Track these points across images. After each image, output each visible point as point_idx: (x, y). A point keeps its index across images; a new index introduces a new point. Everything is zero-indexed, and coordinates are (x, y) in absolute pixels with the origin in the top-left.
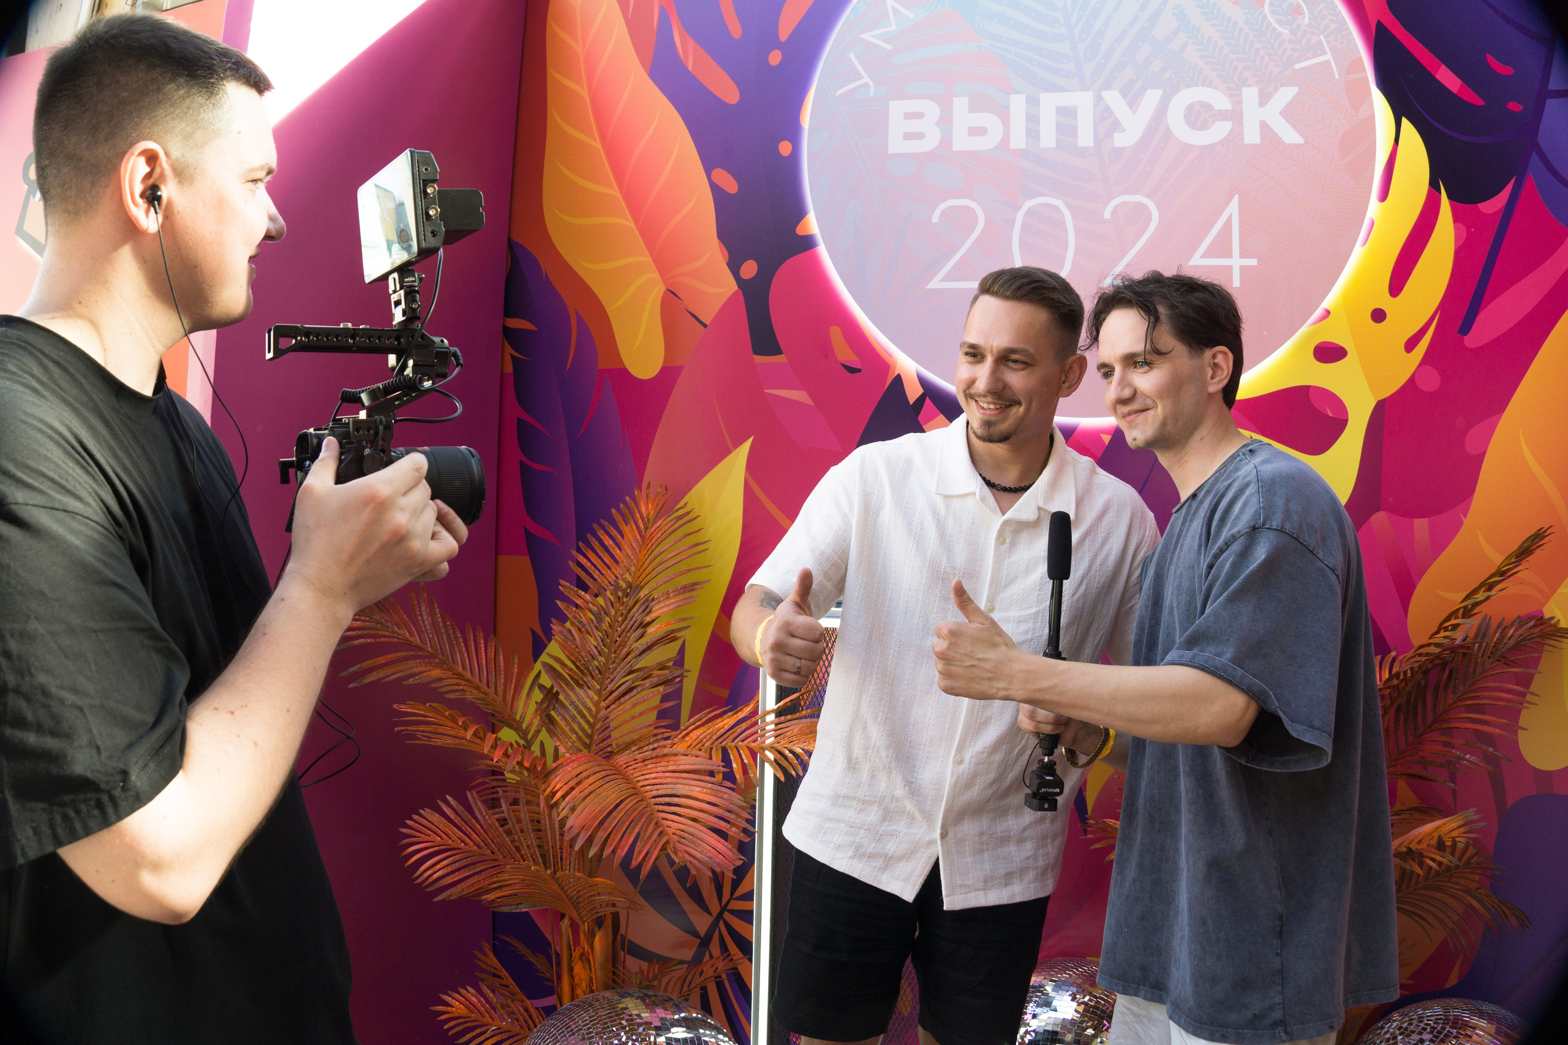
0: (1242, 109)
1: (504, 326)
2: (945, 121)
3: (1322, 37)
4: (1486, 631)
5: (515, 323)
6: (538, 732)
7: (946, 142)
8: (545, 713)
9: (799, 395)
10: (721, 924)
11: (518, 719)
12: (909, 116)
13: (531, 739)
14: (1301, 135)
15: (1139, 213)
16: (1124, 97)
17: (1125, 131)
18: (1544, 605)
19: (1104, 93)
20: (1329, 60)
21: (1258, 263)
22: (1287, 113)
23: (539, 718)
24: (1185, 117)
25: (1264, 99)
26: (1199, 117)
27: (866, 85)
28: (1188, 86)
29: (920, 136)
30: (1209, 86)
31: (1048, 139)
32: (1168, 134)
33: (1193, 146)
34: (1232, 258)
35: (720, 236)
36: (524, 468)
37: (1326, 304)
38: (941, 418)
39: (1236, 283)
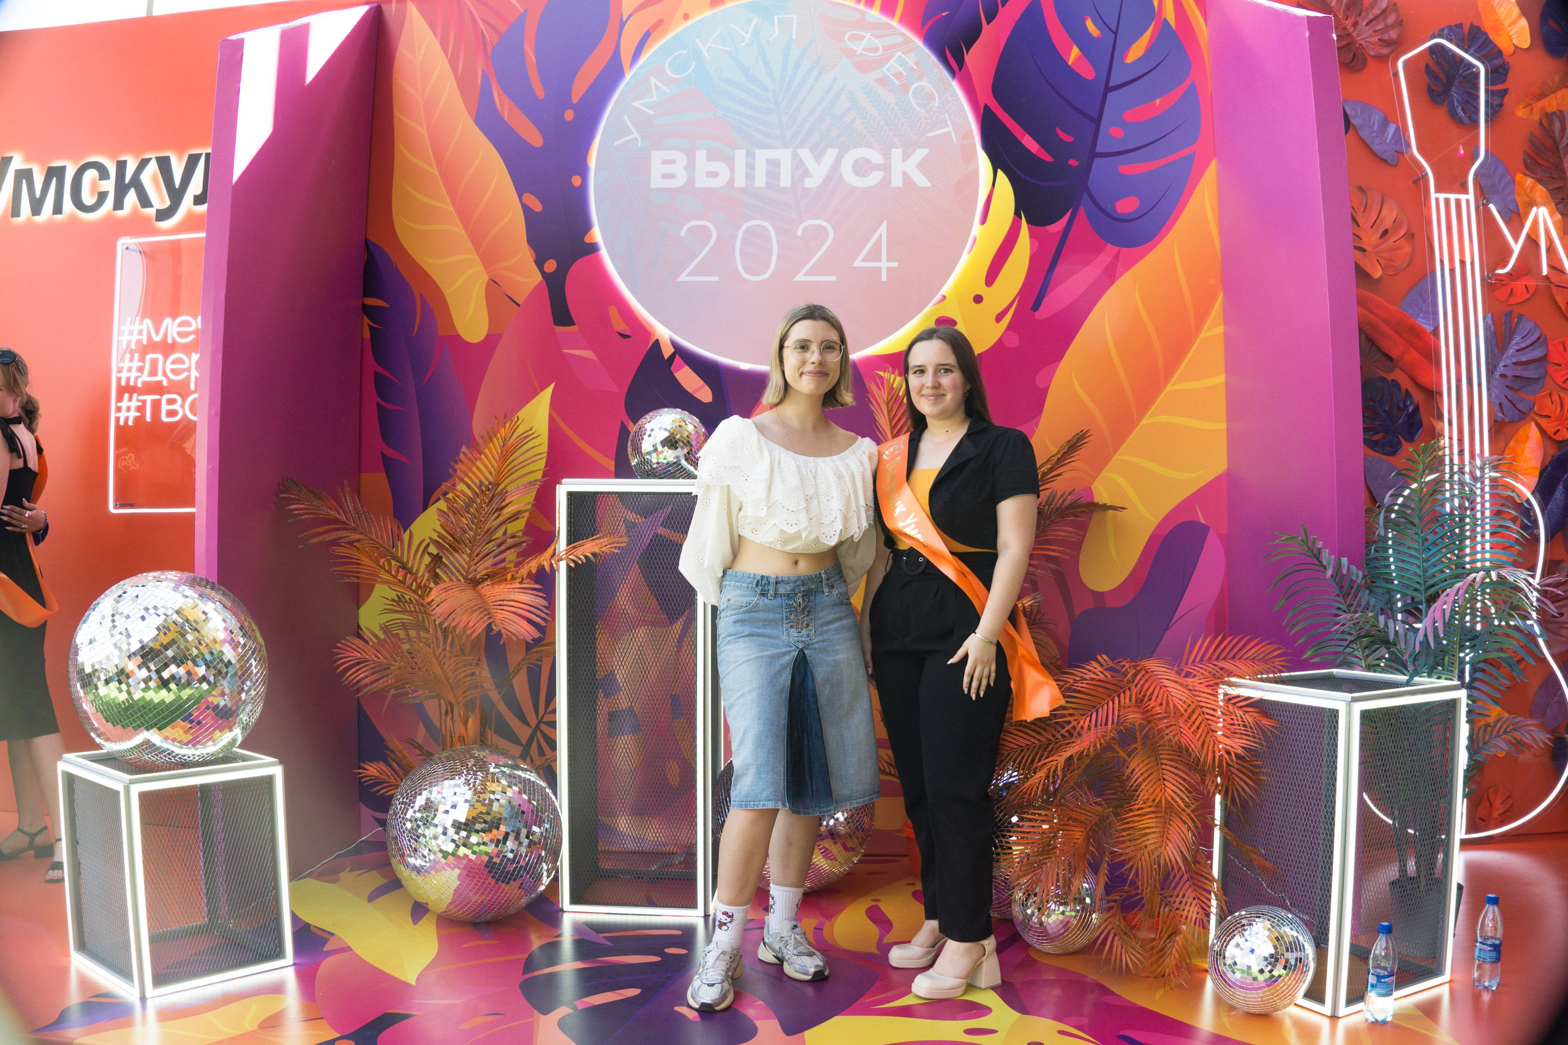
1: (363, 304)
2: (690, 166)
5: (371, 301)
7: (691, 181)
9: (588, 354)
10: (539, 734)
12: (665, 162)
15: (821, 232)
16: (812, 154)
18: (1092, 484)
19: (799, 151)
20: (950, 132)
22: (920, 167)
23: (428, 573)
25: (906, 156)
26: (862, 168)
27: (635, 139)
28: (854, 147)
29: (672, 176)
30: (870, 147)
31: (760, 181)
32: (841, 179)
35: (529, 242)
36: (380, 408)
37: (943, 292)
38: (687, 368)
39: (884, 278)
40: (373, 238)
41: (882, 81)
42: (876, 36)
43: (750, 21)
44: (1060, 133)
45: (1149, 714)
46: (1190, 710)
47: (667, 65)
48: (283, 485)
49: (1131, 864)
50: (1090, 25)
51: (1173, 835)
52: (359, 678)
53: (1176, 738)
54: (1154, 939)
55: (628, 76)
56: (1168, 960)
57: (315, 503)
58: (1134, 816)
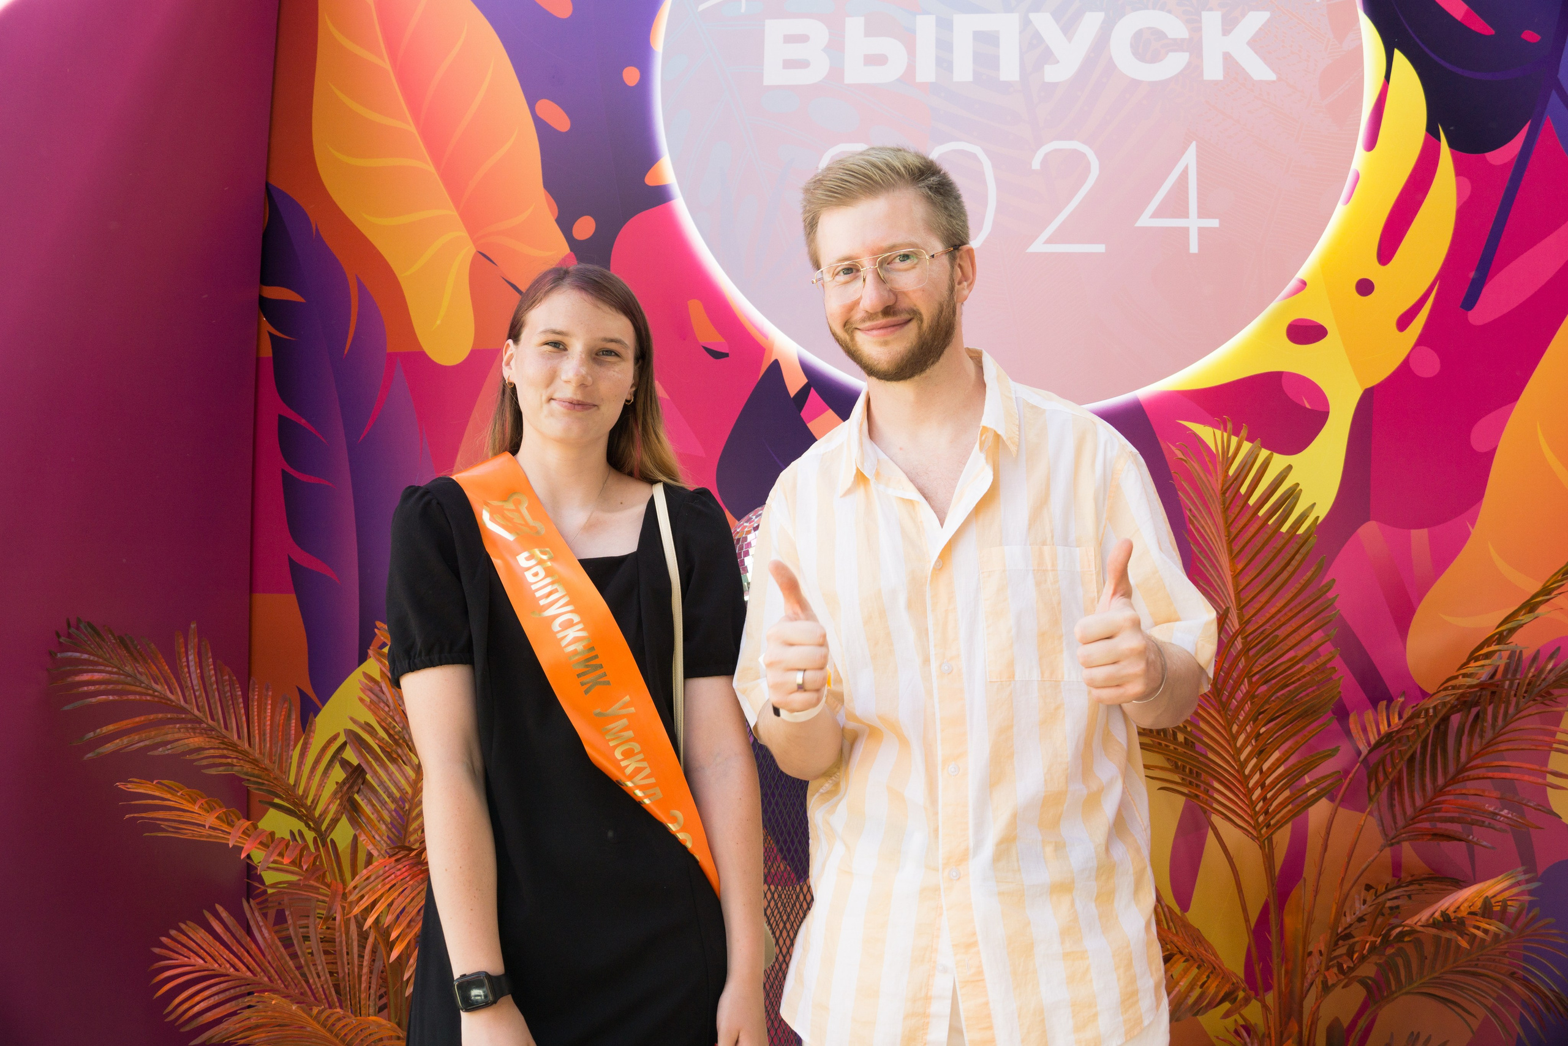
0: (1201, 38)
1: (262, 297)
2: (836, 46)
5: (273, 292)
6: (335, 821)
7: (836, 72)
8: (346, 798)
11: (309, 803)
12: (789, 39)
13: (325, 831)
14: (1274, 71)
15: (1075, 163)
16: (1057, 21)
17: (1058, 62)
19: (1032, 16)
21: (1220, 224)
22: (1256, 43)
23: (338, 801)
24: (1132, 46)
25: (1229, 25)
26: (1149, 46)
28: (1134, 9)
29: (803, 64)
30: (1162, 9)
31: (963, 70)
32: (1111, 67)
33: (1139, 82)
34: (1188, 218)
35: (549, 184)
36: (288, 482)
37: (1301, 274)
38: (830, 414)
39: (1194, 248)
40: (277, 181)
48: (69, 636)
52: (196, 1009)
57: (128, 669)
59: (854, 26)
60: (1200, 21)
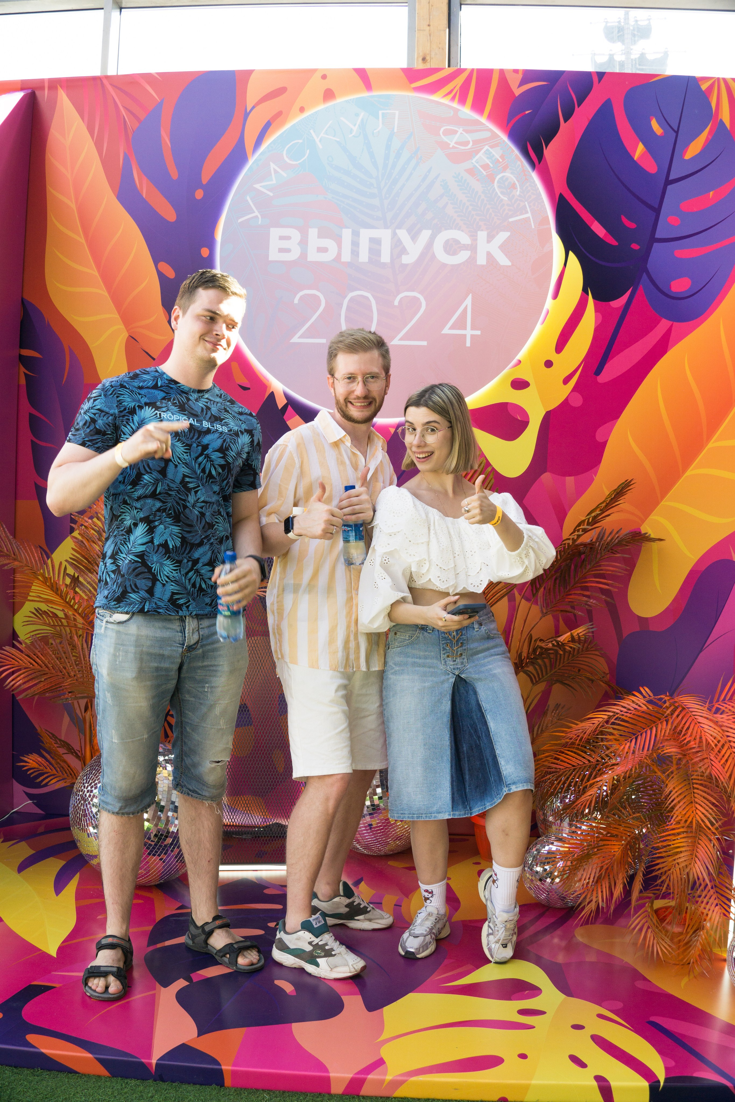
0: (476, 245)
1: (20, 354)
2: (304, 243)
3: (526, 203)
4: (603, 536)
5: (26, 352)
7: (304, 255)
12: (282, 238)
14: (510, 261)
15: (415, 303)
16: (409, 234)
17: (409, 254)
18: (641, 525)
19: (398, 231)
20: (529, 217)
21: (481, 333)
22: (502, 247)
24: (444, 247)
25: (490, 238)
26: (452, 247)
27: (256, 217)
28: (446, 229)
29: (288, 251)
30: (459, 229)
31: (364, 257)
32: (434, 256)
33: (447, 265)
34: (466, 330)
35: (164, 304)
36: (34, 445)
37: (519, 357)
38: (297, 418)
39: (468, 344)
40: (27, 297)
41: (471, 172)
42: (467, 131)
43: (357, 115)
44: (624, 219)
45: (685, 748)
46: (720, 745)
47: (285, 153)
49: (664, 878)
50: (655, 125)
51: (701, 852)
53: (708, 771)
54: (681, 934)
55: (251, 161)
56: (693, 951)
58: (669, 835)
59: (313, 233)
60: (477, 236)
